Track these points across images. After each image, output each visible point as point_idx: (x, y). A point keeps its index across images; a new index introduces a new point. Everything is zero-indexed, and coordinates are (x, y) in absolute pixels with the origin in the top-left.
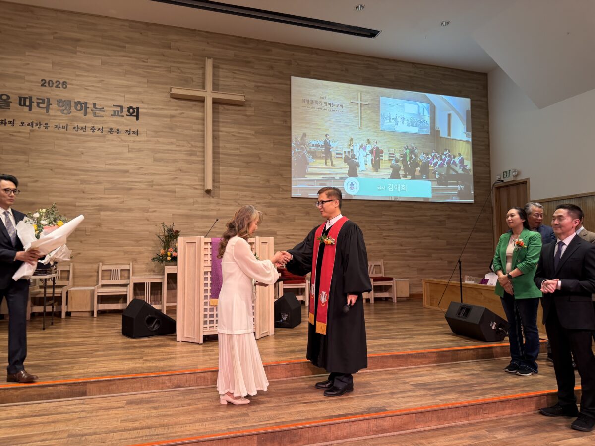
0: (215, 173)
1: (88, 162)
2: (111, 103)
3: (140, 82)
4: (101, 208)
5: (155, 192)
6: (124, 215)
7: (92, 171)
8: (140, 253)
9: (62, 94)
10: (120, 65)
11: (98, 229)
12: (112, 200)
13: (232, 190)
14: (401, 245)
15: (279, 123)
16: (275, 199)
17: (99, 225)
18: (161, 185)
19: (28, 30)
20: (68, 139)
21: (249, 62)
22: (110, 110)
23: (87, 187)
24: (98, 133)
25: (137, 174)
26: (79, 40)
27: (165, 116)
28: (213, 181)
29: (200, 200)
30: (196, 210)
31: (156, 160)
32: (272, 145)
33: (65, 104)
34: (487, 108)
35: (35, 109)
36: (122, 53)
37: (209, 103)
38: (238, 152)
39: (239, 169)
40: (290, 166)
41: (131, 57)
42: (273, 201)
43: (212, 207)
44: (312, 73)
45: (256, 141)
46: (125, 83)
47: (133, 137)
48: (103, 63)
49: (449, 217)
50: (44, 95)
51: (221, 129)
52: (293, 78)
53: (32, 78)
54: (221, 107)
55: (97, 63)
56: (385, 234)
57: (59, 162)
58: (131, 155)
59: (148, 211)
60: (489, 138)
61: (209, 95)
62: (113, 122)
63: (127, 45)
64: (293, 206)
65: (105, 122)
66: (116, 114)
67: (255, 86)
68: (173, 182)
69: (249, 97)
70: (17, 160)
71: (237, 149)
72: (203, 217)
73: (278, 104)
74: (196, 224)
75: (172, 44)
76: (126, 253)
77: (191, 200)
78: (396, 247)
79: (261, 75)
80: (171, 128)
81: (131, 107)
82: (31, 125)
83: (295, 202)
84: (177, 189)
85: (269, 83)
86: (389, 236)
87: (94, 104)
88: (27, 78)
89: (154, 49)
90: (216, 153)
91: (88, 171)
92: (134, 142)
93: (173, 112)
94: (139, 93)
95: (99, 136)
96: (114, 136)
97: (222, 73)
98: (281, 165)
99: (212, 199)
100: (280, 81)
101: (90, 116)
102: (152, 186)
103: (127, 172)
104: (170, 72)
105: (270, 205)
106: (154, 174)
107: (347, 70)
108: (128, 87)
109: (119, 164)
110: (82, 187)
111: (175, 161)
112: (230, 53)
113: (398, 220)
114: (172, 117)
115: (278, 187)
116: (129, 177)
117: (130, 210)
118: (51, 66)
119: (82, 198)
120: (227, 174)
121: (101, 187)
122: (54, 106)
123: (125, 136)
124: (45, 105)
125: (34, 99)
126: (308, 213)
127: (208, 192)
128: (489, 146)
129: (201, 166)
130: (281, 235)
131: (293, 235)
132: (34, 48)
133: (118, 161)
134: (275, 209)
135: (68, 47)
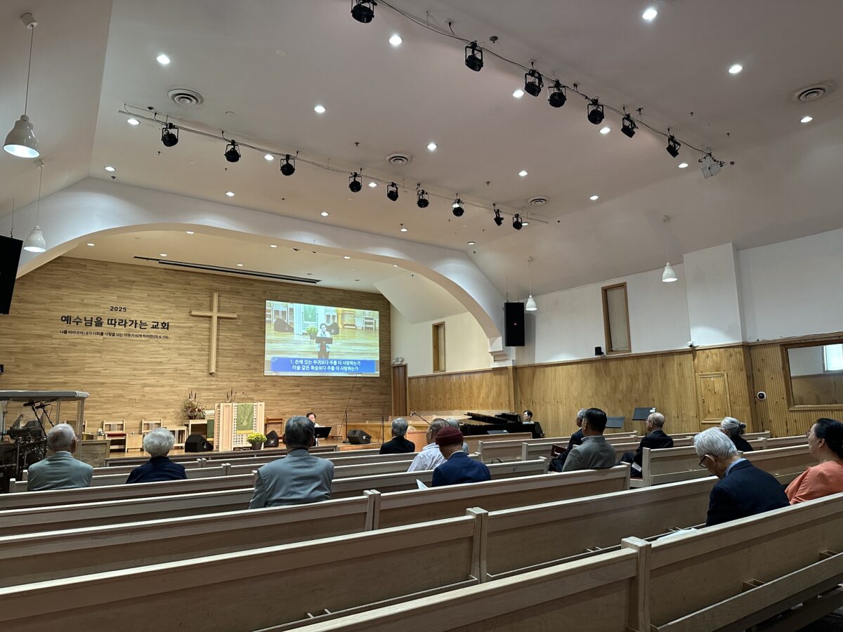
0: (217, 362)
1: (138, 357)
2: (151, 320)
3: (171, 307)
4: (145, 385)
5: (178, 375)
6: (158, 389)
8: (168, 413)
10: (159, 296)
11: (143, 398)
13: (226, 372)
14: (333, 404)
15: (257, 329)
16: (254, 377)
17: (144, 396)
18: (182, 370)
19: (104, 276)
21: (240, 292)
22: (150, 325)
23: (137, 373)
25: (167, 364)
26: (134, 282)
27: (187, 327)
28: (216, 367)
29: (205, 379)
30: (203, 385)
31: (179, 355)
32: (253, 343)
34: (390, 316)
36: (160, 289)
37: (215, 320)
38: (231, 348)
39: (230, 359)
40: (264, 356)
42: (252, 378)
43: (213, 383)
44: (279, 298)
45: (243, 340)
47: (166, 341)
48: (148, 296)
49: (364, 386)
51: (221, 334)
52: (267, 301)
53: (105, 306)
54: (221, 320)
55: (145, 295)
56: (324, 397)
58: (164, 352)
59: (173, 387)
60: (390, 336)
61: (215, 314)
64: (265, 381)
66: (154, 327)
67: (244, 307)
68: (190, 368)
69: (239, 314)
70: (95, 357)
71: (230, 346)
72: (207, 389)
73: (256, 317)
74: (203, 394)
75: (191, 282)
76: (160, 413)
77: (200, 379)
78: (330, 406)
79: (247, 300)
80: (189, 334)
83: (266, 378)
84: (192, 372)
85: (252, 305)
87: (141, 321)
88: (102, 306)
89: (180, 286)
90: (217, 349)
91: (137, 363)
92: (166, 344)
93: (191, 325)
94: (171, 313)
95: (145, 340)
96: (153, 340)
98: (258, 355)
99: (213, 378)
100: (260, 303)
101: (138, 328)
102: (177, 370)
103: (161, 362)
105: (250, 381)
106: (178, 364)
107: (301, 295)
108: (163, 309)
109: (157, 358)
110: (134, 372)
111: (191, 355)
112: (228, 287)
113: (332, 388)
114: (190, 327)
115: (256, 369)
117: (163, 386)
118: (116, 298)
119: (134, 379)
120: (223, 362)
121: (145, 372)
123: (160, 340)
126: (275, 386)
127: (211, 374)
128: (390, 340)
129: (207, 358)
132: (107, 287)
133: (156, 356)
134: (253, 383)
135: (127, 286)
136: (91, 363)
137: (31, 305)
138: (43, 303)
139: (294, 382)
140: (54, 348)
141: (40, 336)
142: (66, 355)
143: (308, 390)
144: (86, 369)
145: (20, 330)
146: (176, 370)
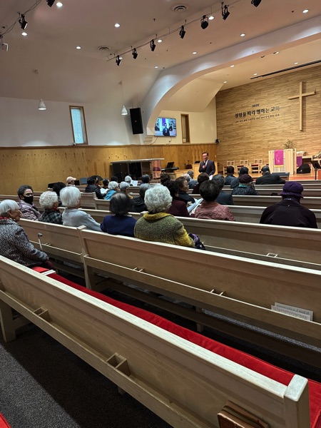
0: (304, 123)
1: (265, 127)
4: (269, 141)
7: (267, 130)
9: (258, 108)
10: (273, 93)
12: (272, 139)
13: (311, 128)
18: (286, 131)
19: (249, 91)
20: (260, 122)
21: (318, 76)
22: (270, 110)
26: (261, 89)
27: (288, 107)
28: (303, 126)
29: (299, 134)
30: (298, 137)
31: (284, 123)
33: (259, 111)
35: (252, 115)
36: (273, 89)
37: (301, 98)
38: (313, 113)
39: (313, 120)
41: (276, 89)
46: (275, 99)
47: (278, 117)
48: (268, 95)
50: (253, 110)
51: (306, 106)
55: (266, 95)
57: (258, 129)
58: (277, 123)
61: (301, 95)
62: (271, 113)
63: (275, 86)
65: (269, 114)
66: (272, 110)
68: (290, 129)
70: (248, 130)
72: (300, 140)
75: (289, 80)
77: (296, 134)
80: (289, 111)
81: (277, 107)
82: (251, 120)
84: (291, 131)
88: (249, 106)
89: (283, 84)
90: (303, 116)
91: (265, 130)
93: (290, 105)
94: (279, 101)
97: (307, 84)
99: (303, 133)
101: (265, 113)
102: (284, 132)
103: (276, 128)
106: (284, 128)
109: (274, 126)
110: (264, 135)
111: (291, 122)
112: (310, 75)
116: (277, 130)
117: (277, 140)
118: (255, 100)
119: (264, 139)
120: (309, 122)
121: (269, 134)
122: (256, 112)
123: (275, 117)
124: (254, 113)
125: (251, 112)
127: (301, 131)
129: (298, 122)
132: (250, 96)
135: (259, 92)
136: (247, 134)
137: (225, 113)
138: (229, 111)
140: (234, 129)
142: (238, 131)
144: (245, 137)
145: (223, 124)
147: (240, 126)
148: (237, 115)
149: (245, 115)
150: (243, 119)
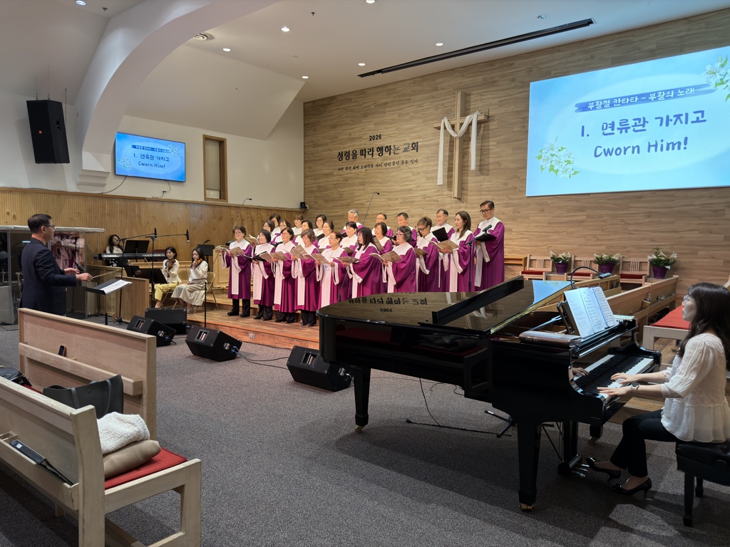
0: (464, 183)
1: (392, 186)
2: (402, 143)
3: (419, 123)
5: (426, 203)
7: (393, 192)
9: (379, 143)
10: (408, 114)
15: (517, 129)
16: (512, 199)
18: (430, 197)
19: (364, 105)
20: (382, 172)
21: (494, 82)
22: (402, 148)
23: (391, 203)
24: (396, 165)
25: (416, 191)
26: (386, 104)
29: (454, 205)
31: (428, 179)
32: (511, 152)
33: (380, 149)
35: (368, 156)
36: (409, 105)
38: (483, 163)
39: (483, 177)
40: (526, 168)
41: (413, 106)
42: (510, 201)
45: (498, 150)
46: (410, 126)
47: (415, 165)
48: (399, 116)
50: (370, 147)
52: (532, 84)
55: (396, 116)
56: (631, 228)
57: (378, 188)
58: (414, 178)
61: (458, 122)
63: (412, 97)
64: (528, 205)
65: (400, 157)
66: (406, 150)
67: (500, 101)
68: (437, 194)
70: (360, 190)
73: (518, 112)
75: (439, 86)
79: (505, 90)
81: (414, 143)
82: (365, 167)
83: (530, 201)
85: (511, 95)
86: (637, 230)
87: (394, 146)
88: (364, 137)
89: (428, 95)
91: (391, 192)
92: (415, 168)
94: (418, 131)
95: (397, 167)
96: (403, 166)
97: (472, 98)
99: (462, 205)
100: (521, 90)
101: (392, 154)
103: (411, 190)
104: (437, 109)
105: (507, 205)
106: (426, 189)
107: (592, 57)
108: (412, 128)
109: (407, 185)
110: (389, 202)
113: (650, 212)
115: (515, 188)
116: (412, 193)
118: (373, 126)
119: (389, 210)
120: (473, 182)
121: (398, 202)
122: (375, 152)
123: (410, 165)
124: (370, 153)
125: (367, 150)
126: (543, 211)
127: (457, 199)
130: (516, 232)
131: (527, 231)
132: (366, 116)
133: (406, 183)
134: (511, 208)
135: (382, 110)
136: (358, 196)
137: (320, 148)
138: (327, 144)
139: (574, 204)
140: (335, 184)
141: (326, 175)
142: (342, 190)
143: (601, 216)
144: (355, 202)
145: (315, 171)
146: (424, 197)
147: (346, 180)
148: (340, 155)
149: (355, 156)
150: (351, 163)
